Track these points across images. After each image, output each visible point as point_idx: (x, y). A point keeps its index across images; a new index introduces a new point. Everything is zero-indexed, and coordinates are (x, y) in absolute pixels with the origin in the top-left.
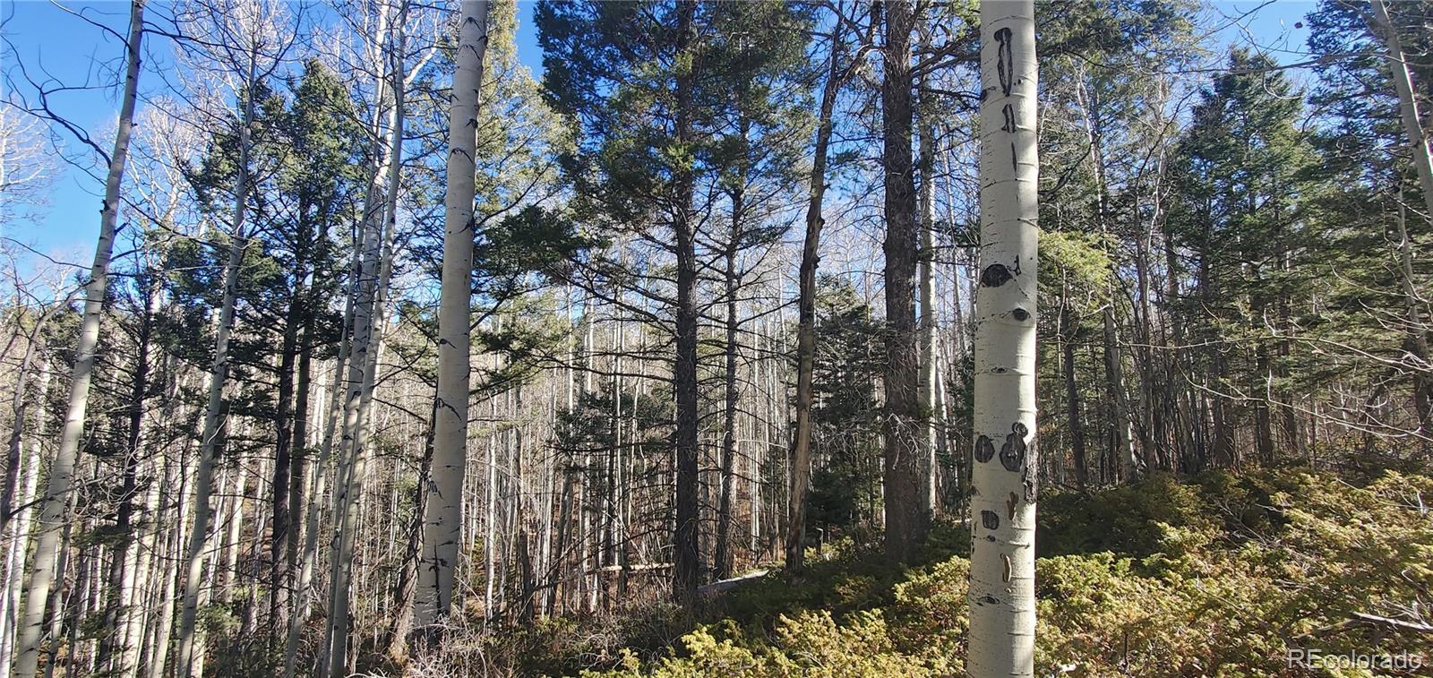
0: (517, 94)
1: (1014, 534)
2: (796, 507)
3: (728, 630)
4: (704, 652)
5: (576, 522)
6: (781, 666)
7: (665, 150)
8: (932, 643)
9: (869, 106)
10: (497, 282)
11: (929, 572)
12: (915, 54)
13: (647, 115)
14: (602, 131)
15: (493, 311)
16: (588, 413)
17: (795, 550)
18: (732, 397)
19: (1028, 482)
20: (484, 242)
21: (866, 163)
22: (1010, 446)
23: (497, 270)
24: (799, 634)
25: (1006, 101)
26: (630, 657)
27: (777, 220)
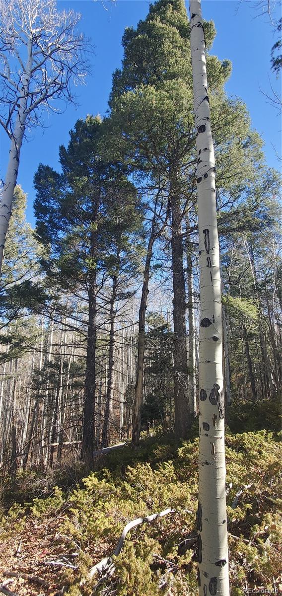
0: (24, 234)
1: (216, 432)
2: (137, 414)
3: (104, 474)
4: (92, 486)
5: (40, 421)
6: (128, 491)
7: (84, 260)
8: (193, 476)
9: (167, 247)
10: (10, 311)
11: (193, 442)
12: (183, 229)
13: (78, 246)
14: (59, 251)
15: (7, 325)
16: (49, 370)
17: (136, 433)
18: (111, 363)
19: (221, 409)
20: (5, 294)
21: (165, 269)
22: (213, 394)
23: (10, 307)
24: (136, 475)
25: (208, 256)
26: (58, 491)
27: (130, 289)
